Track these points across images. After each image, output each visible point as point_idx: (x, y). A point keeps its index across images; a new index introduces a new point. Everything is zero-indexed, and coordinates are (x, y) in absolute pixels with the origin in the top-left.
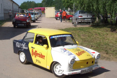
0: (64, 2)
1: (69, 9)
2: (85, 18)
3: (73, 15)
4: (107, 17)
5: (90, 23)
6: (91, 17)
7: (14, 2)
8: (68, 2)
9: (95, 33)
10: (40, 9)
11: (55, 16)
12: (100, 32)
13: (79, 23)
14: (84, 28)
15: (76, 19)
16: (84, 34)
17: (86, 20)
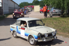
0: (45, 2)
2: (57, 12)
5: (60, 15)
6: (61, 11)
8: (47, 2)
9: (63, 21)
12: (65, 20)
14: (56, 18)
15: (52, 13)
17: (58, 13)
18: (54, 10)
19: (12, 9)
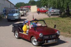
0: (42, 2)
1: (45, 7)
3: (48, 10)
4: (69, 11)
5: (58, 15)
6: (59, 11)
7: (11, 3)
8: (44, 2)
10: (28, 7)
11: (37, 11)
12: (65, 20)
13: (52, 15)
15: (50, 13)
16: (55, 21)
17: (56, 13)
18: (52, 10)
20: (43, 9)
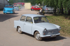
2: (50, 10)
4: (63, 10)
9: (56, 19)
12: (59, 19)
13: (46, 13)
19: (2, 5)
20: (37, 6)
